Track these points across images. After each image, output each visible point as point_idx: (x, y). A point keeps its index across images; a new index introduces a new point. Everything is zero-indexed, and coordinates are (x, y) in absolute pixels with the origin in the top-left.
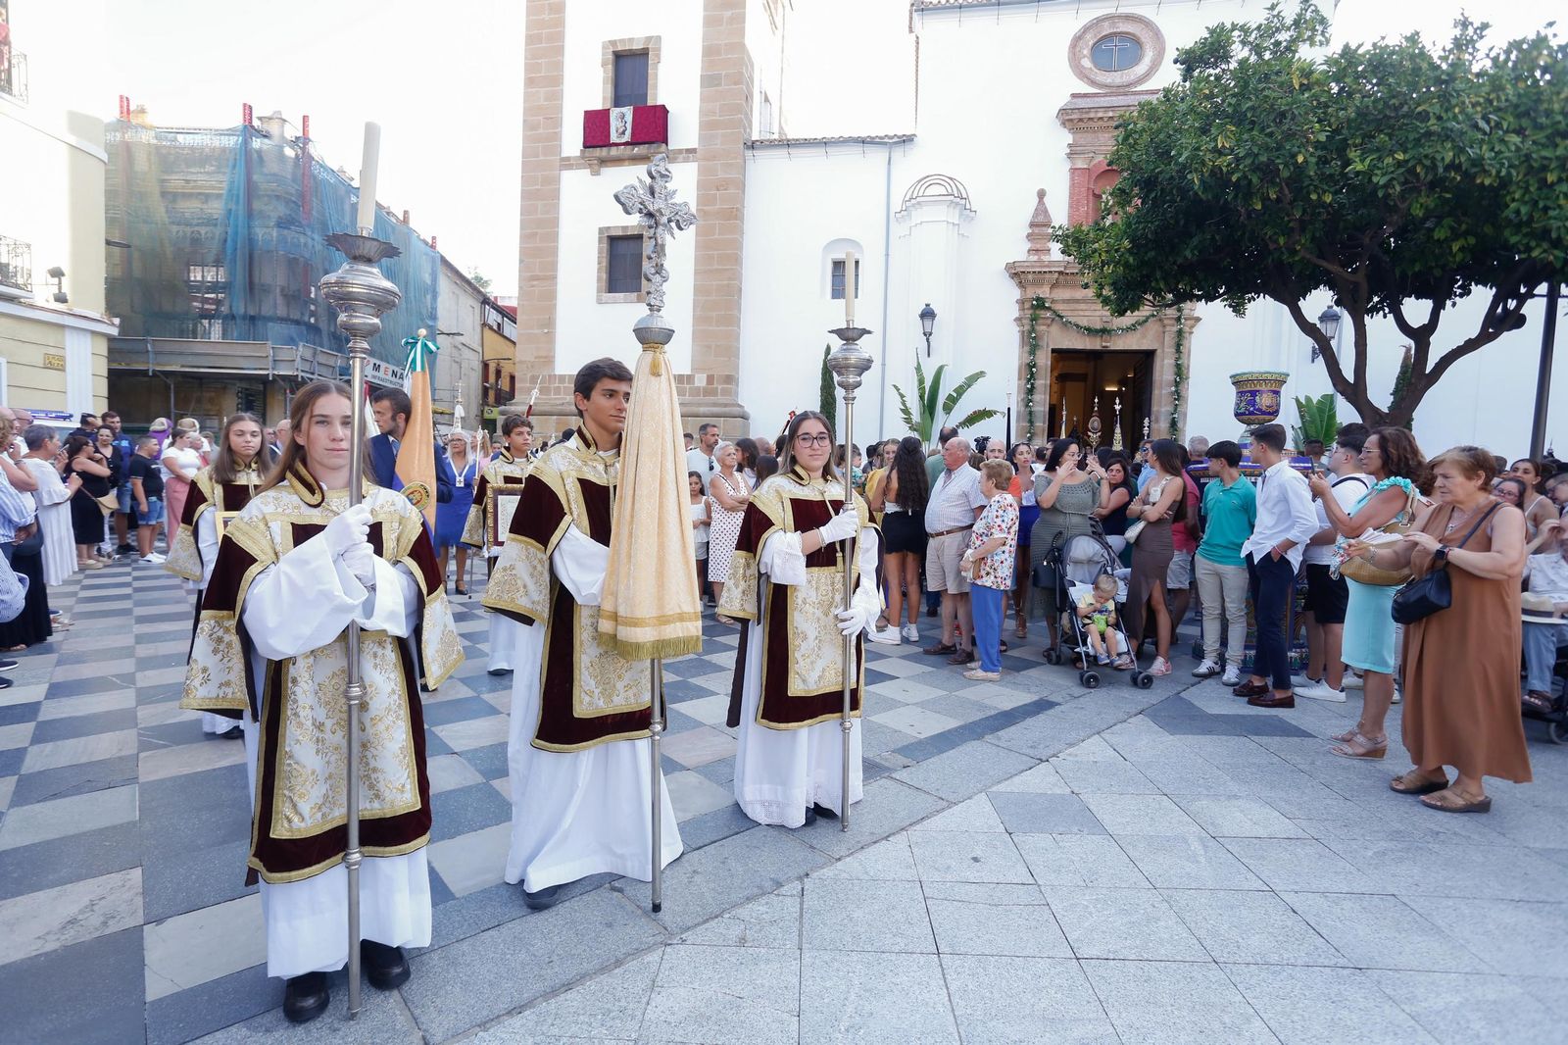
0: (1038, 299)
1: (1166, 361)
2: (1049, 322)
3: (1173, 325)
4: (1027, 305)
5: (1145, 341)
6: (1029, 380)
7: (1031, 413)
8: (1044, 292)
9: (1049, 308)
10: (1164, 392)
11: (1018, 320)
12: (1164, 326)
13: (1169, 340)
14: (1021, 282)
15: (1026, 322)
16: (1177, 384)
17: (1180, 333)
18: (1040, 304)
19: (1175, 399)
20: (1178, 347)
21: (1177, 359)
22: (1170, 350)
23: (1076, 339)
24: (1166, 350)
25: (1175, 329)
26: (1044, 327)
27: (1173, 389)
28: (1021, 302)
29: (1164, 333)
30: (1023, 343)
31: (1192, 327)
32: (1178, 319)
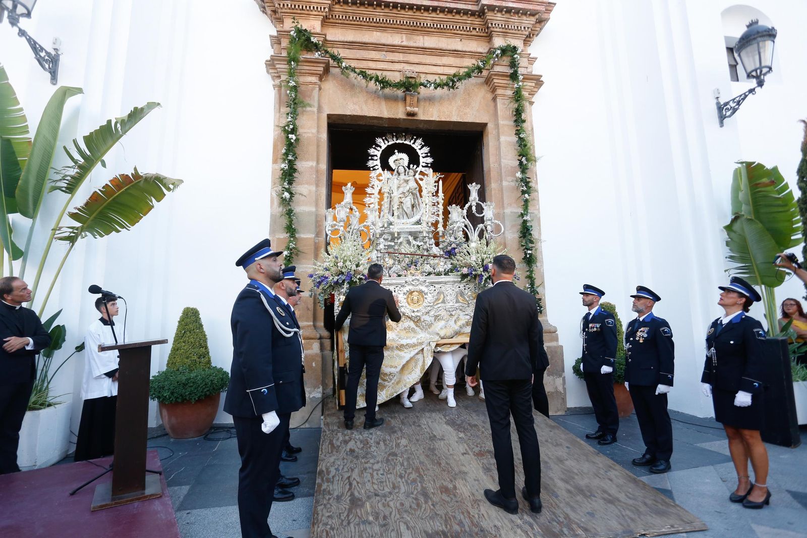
0: (300, 32)
1: (503, 139)
2: (320, 69)
3: (505, 88)
4: (285, 43)
5: (468, 110)
6: (286, 154)
7: (290, 213)
8: (313, 25)
9: (316, 47)
10: (505, 183)
11: (271, 64)
12: (494, 90)
13: (505, 108)
14: (275, 12)
15: (282, 66)
16: (523, 168)
17: (518, 96)
18: (304, 40)
19: (523, 192)
20: (518, 117)
21: (518, 133)
22: (506, 121)
23: (366, 102)
24: (501, 122)
25: (509, 93)
26: (314, 79)
27: (519, 175)
28: (276, 41)
29: (494, 99)
30: (280, 102)
31: (532, 94)
32: (514, 77)
